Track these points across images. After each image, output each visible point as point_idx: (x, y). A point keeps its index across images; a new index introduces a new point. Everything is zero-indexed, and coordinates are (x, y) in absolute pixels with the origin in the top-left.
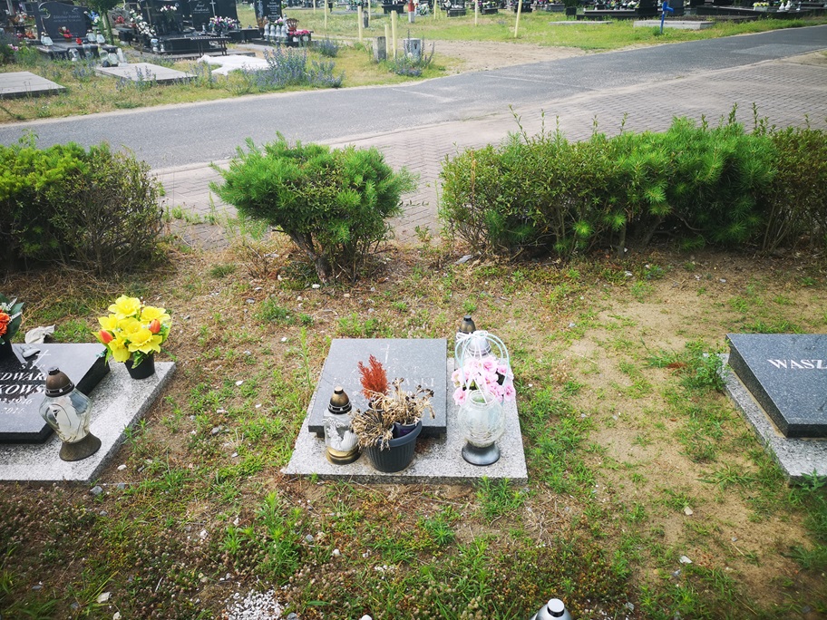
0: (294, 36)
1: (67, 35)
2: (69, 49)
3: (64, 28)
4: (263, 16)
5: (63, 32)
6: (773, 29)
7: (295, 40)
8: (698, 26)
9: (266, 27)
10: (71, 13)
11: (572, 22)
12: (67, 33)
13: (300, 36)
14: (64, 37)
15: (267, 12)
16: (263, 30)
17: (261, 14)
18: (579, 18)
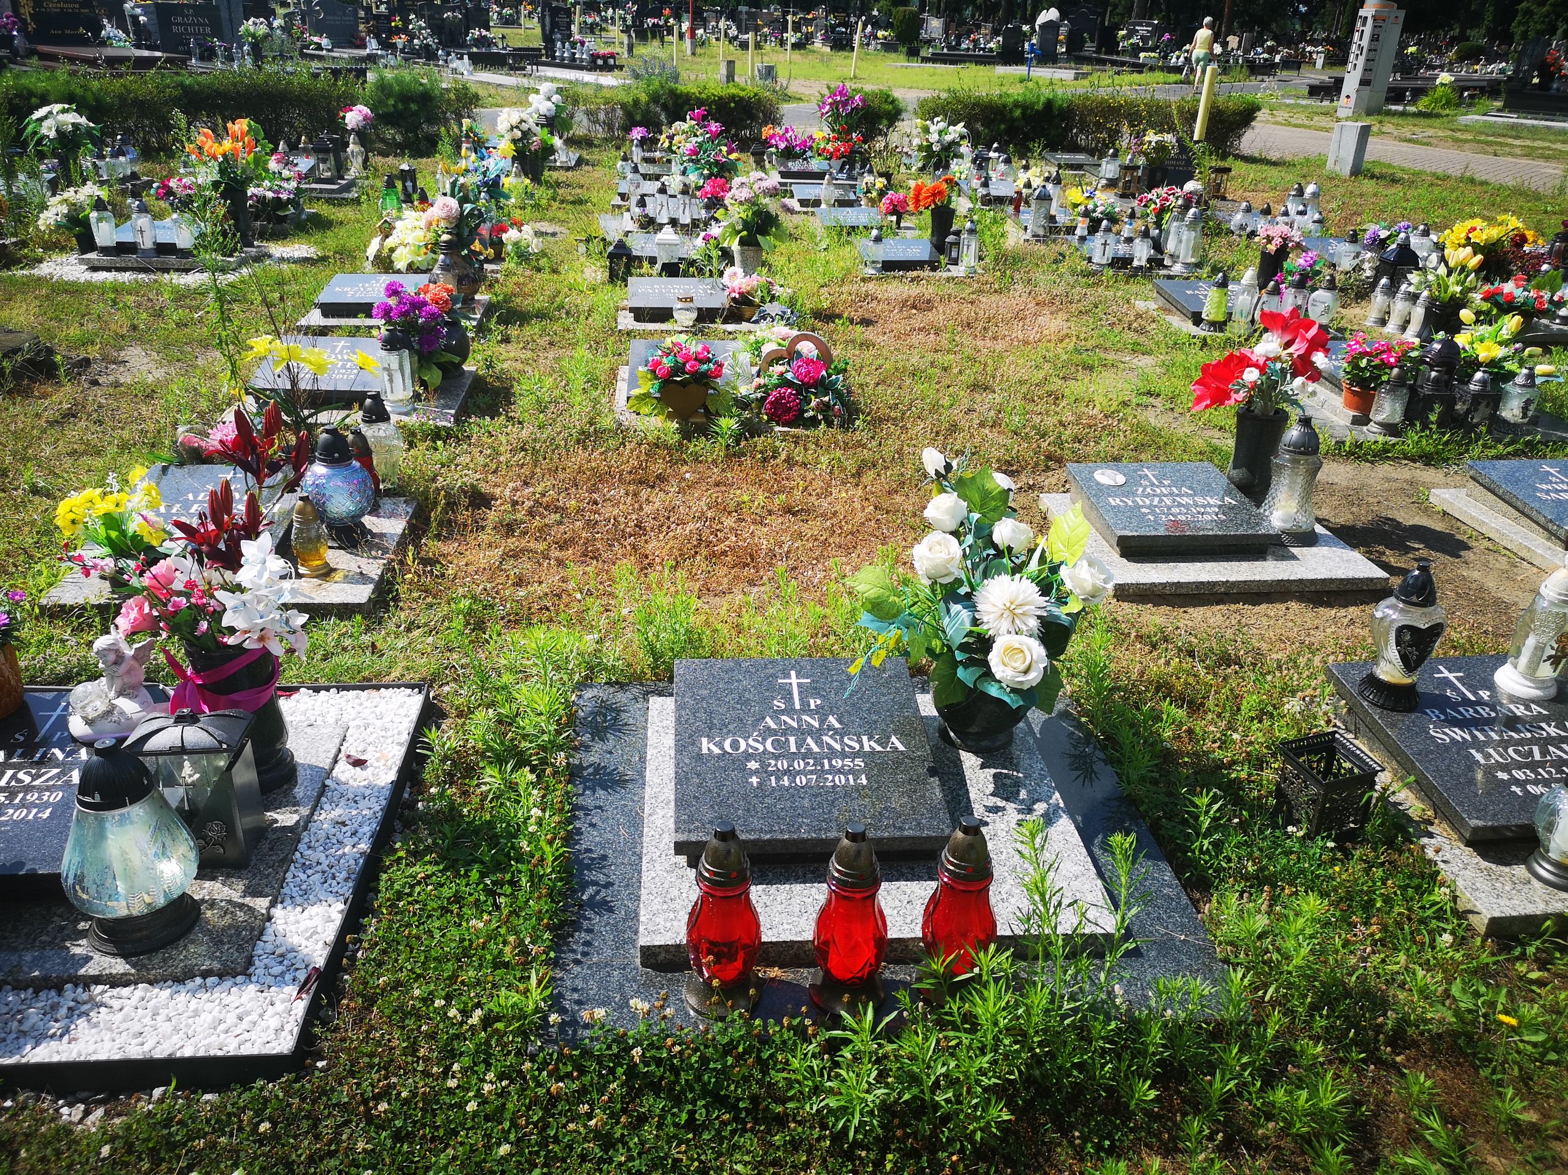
0: (598, 58)
7: (600, 62)
8: (1072, 76)
9: (558, 45)
10: (345, 14)
11: (915, 64)
13: (605, 59)
15: (554, 25)
16: (553, 50)
17: (548, 28)
18: (925, 60)
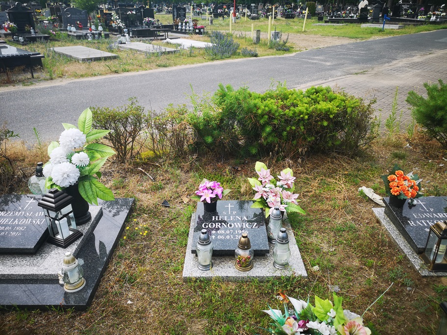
0: (197, 29)
1: (80, 26)
2: (87, 34)
3: (78, 22)
4: (177, 18)
5: (78, 24)
6: (435, 30)
7: (197, 31)
8: (398, 27)
9: (180, 24)
10: (81, 14)
12: (80, 25)
13: (200, 29)
14: (79, 27)
15: (178, 15)
16: (178, 26)
17: (175, 17)
18: (326, 22)
